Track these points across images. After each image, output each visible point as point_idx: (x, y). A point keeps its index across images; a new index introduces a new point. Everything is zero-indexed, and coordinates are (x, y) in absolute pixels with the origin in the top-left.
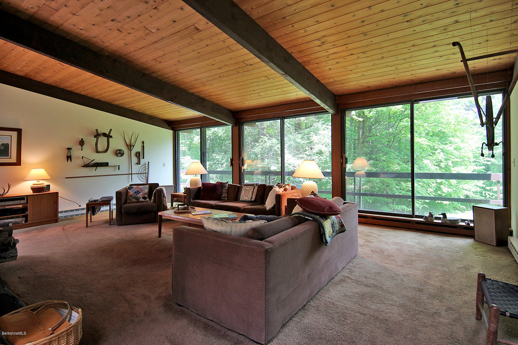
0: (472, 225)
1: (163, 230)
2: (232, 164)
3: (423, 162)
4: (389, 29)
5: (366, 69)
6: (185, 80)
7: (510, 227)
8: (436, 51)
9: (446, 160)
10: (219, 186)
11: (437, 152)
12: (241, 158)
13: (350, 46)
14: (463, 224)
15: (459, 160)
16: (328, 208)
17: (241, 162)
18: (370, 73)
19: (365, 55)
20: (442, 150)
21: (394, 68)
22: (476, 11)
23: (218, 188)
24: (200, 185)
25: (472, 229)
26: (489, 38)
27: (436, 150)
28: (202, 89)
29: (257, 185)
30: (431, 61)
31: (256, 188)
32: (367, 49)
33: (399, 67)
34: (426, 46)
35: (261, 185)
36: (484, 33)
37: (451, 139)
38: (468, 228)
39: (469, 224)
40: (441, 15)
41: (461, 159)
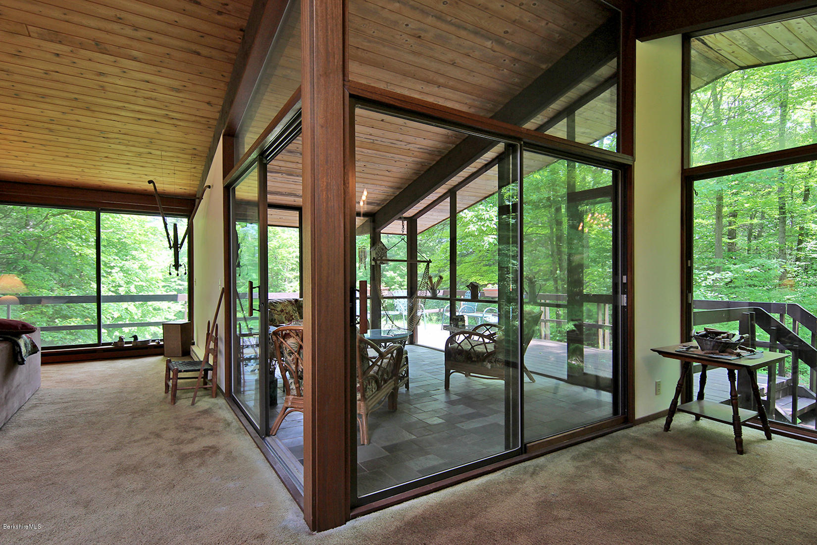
0: (162, 343)
3: (91, 286)
4: (82, 136)
5: (40, 160)
7: (193, 340)
8: (129, 168)
9: (128, 283)
11: (113, 271)
13: (24, 134)
14: (154, 343)
15: (144, 284)
16: (20, 326)
18: (44, 165)
19: (44, 148)
20: (122, 269)
21: (80, 169)
22: (166, 151)
25: (162, 346)
26: (176, 172)
27: (112, 268)
30: (124, 174)
32: (49, 143)
33: (86, 170)
34: (119, 161)
36: (173, 168)
37: (134, 253)
38: (159, 346)
39: (159, 343)
40: (137, 144)
41: (148, 283)
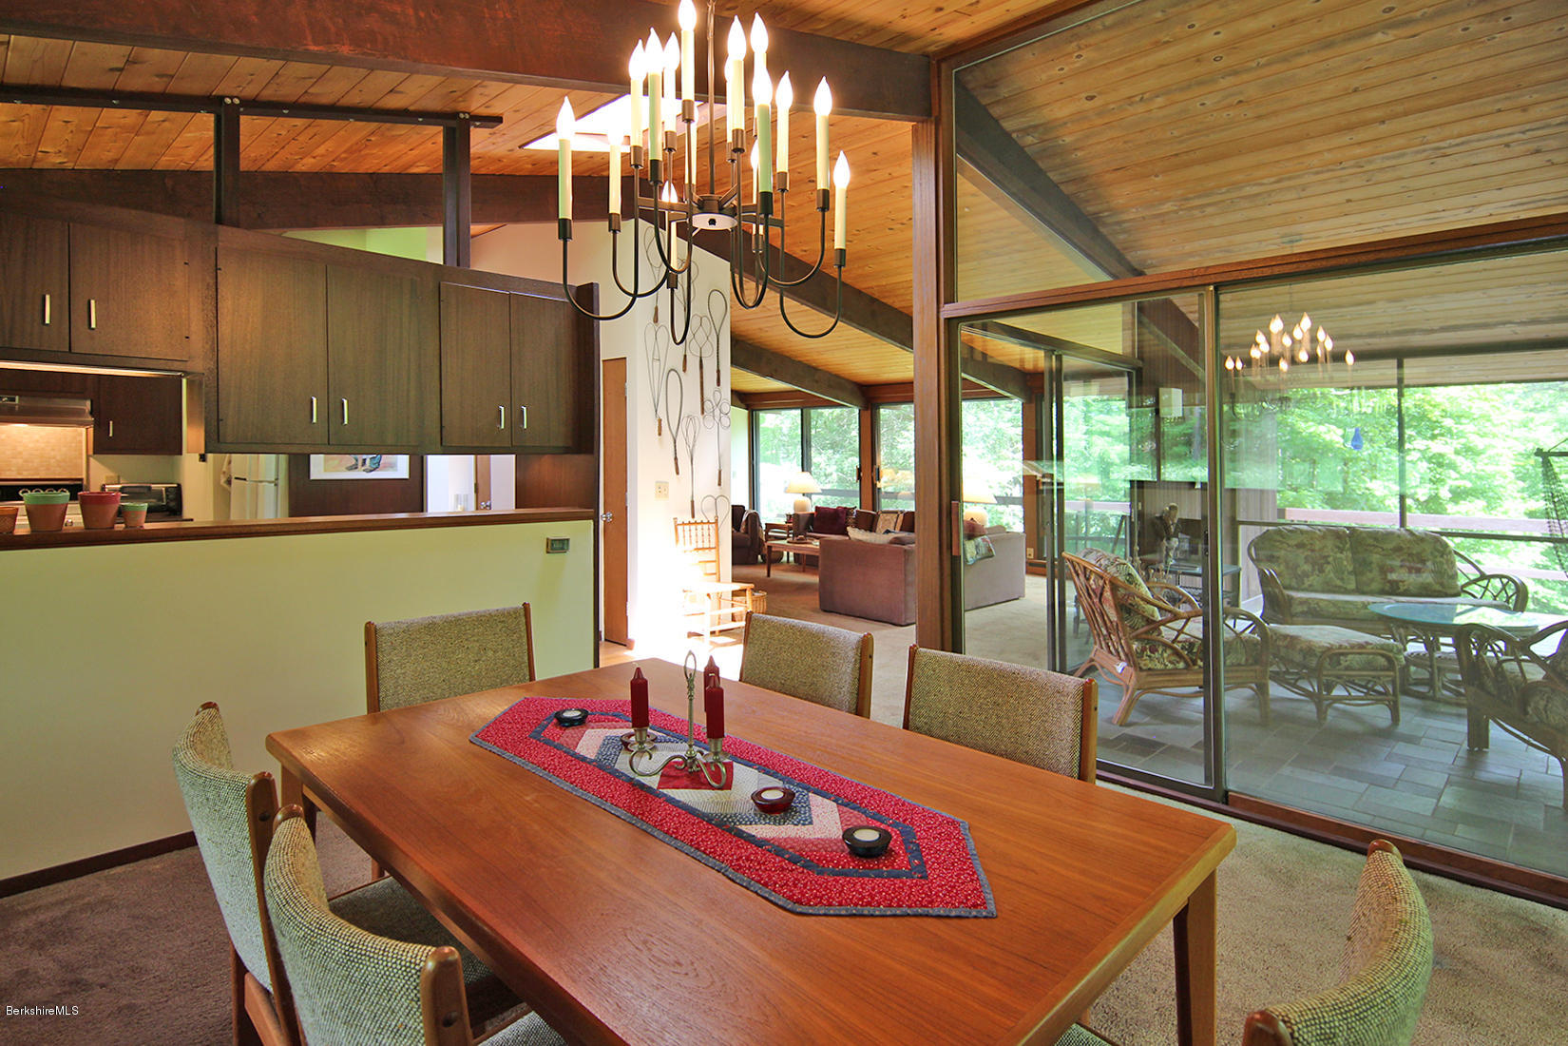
1: (772, 572)
2: (859, 478)
6: (793, 348)
10: (842, 512)
12: (876, 467)
17: (876, 475)
23: (841, 515)
24: (813, 510)
28: (816, 358)
29: (902, 512)
31: (901, 516)
35: (908, 513)
